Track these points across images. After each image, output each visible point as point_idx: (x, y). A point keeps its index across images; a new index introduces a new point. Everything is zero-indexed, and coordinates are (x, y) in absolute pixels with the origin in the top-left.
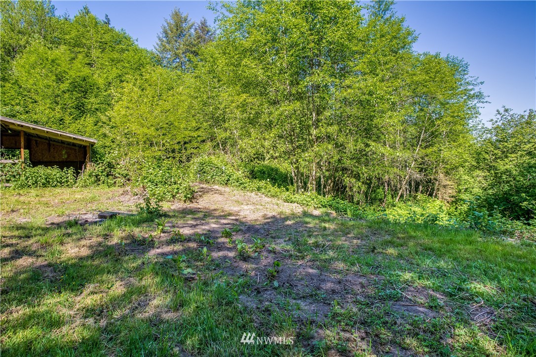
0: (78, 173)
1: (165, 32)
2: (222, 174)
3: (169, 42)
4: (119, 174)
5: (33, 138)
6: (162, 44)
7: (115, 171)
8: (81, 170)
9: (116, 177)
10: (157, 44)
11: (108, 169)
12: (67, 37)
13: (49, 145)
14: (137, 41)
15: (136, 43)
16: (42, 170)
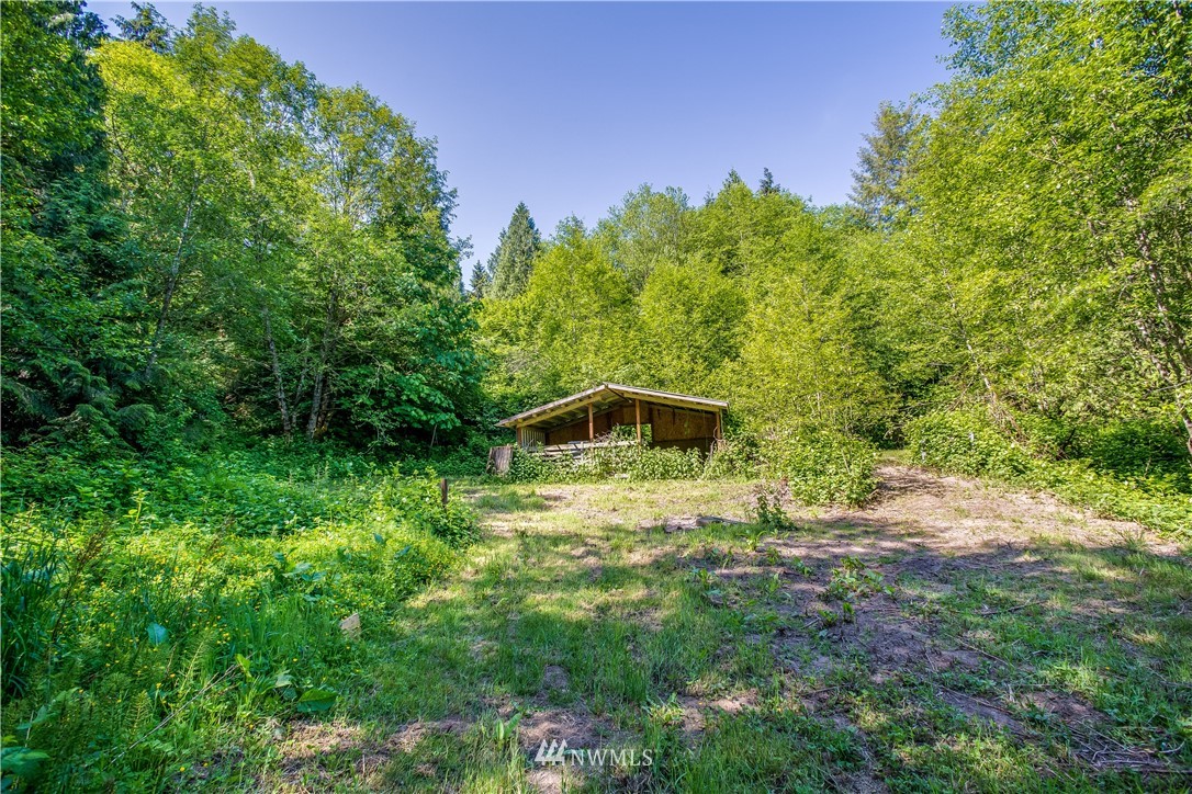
0: (705, 457)
1: (868, 161)
2: (970, 449)
3: (875, 178)
4: (764, 456)
5: (656, 407)
6: (862, 187)
7: (757, 452)
8: (709, 451)
9: (760, 463)
10: (855, 189)
11: (748, 448)
12: (704, 235)
13: (674, 414)
14: (810, 200)
15: (810, 205)
16: (660, 454)
